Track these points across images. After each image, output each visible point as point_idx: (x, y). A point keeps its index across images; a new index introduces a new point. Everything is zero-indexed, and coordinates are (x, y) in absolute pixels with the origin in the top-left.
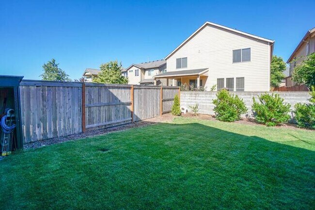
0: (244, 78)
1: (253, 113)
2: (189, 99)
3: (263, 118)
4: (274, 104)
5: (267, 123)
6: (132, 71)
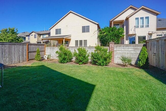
0: (87, 40)
2: (50, 51)
6: (32, 35)
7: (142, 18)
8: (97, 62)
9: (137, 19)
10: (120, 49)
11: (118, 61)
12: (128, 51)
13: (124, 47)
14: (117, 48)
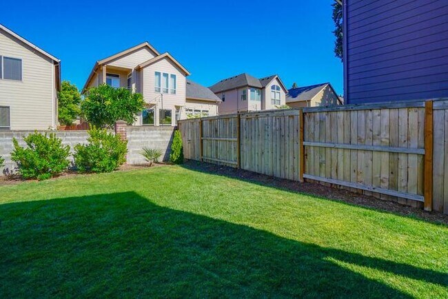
0: (9, 107)
1: (18, 165)
3: (31, 170)
4: (47, 148)
5: (39, 177)
7: (166, 75)
8: (95, 167)
9: (158, 74)
10: (137, 136)
11: (133, 159)
12: (152, 138)
13: (144, 131)
14: (131, 134)
